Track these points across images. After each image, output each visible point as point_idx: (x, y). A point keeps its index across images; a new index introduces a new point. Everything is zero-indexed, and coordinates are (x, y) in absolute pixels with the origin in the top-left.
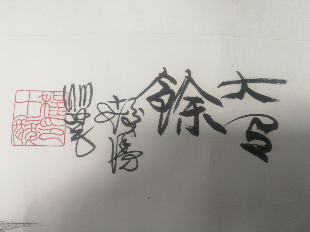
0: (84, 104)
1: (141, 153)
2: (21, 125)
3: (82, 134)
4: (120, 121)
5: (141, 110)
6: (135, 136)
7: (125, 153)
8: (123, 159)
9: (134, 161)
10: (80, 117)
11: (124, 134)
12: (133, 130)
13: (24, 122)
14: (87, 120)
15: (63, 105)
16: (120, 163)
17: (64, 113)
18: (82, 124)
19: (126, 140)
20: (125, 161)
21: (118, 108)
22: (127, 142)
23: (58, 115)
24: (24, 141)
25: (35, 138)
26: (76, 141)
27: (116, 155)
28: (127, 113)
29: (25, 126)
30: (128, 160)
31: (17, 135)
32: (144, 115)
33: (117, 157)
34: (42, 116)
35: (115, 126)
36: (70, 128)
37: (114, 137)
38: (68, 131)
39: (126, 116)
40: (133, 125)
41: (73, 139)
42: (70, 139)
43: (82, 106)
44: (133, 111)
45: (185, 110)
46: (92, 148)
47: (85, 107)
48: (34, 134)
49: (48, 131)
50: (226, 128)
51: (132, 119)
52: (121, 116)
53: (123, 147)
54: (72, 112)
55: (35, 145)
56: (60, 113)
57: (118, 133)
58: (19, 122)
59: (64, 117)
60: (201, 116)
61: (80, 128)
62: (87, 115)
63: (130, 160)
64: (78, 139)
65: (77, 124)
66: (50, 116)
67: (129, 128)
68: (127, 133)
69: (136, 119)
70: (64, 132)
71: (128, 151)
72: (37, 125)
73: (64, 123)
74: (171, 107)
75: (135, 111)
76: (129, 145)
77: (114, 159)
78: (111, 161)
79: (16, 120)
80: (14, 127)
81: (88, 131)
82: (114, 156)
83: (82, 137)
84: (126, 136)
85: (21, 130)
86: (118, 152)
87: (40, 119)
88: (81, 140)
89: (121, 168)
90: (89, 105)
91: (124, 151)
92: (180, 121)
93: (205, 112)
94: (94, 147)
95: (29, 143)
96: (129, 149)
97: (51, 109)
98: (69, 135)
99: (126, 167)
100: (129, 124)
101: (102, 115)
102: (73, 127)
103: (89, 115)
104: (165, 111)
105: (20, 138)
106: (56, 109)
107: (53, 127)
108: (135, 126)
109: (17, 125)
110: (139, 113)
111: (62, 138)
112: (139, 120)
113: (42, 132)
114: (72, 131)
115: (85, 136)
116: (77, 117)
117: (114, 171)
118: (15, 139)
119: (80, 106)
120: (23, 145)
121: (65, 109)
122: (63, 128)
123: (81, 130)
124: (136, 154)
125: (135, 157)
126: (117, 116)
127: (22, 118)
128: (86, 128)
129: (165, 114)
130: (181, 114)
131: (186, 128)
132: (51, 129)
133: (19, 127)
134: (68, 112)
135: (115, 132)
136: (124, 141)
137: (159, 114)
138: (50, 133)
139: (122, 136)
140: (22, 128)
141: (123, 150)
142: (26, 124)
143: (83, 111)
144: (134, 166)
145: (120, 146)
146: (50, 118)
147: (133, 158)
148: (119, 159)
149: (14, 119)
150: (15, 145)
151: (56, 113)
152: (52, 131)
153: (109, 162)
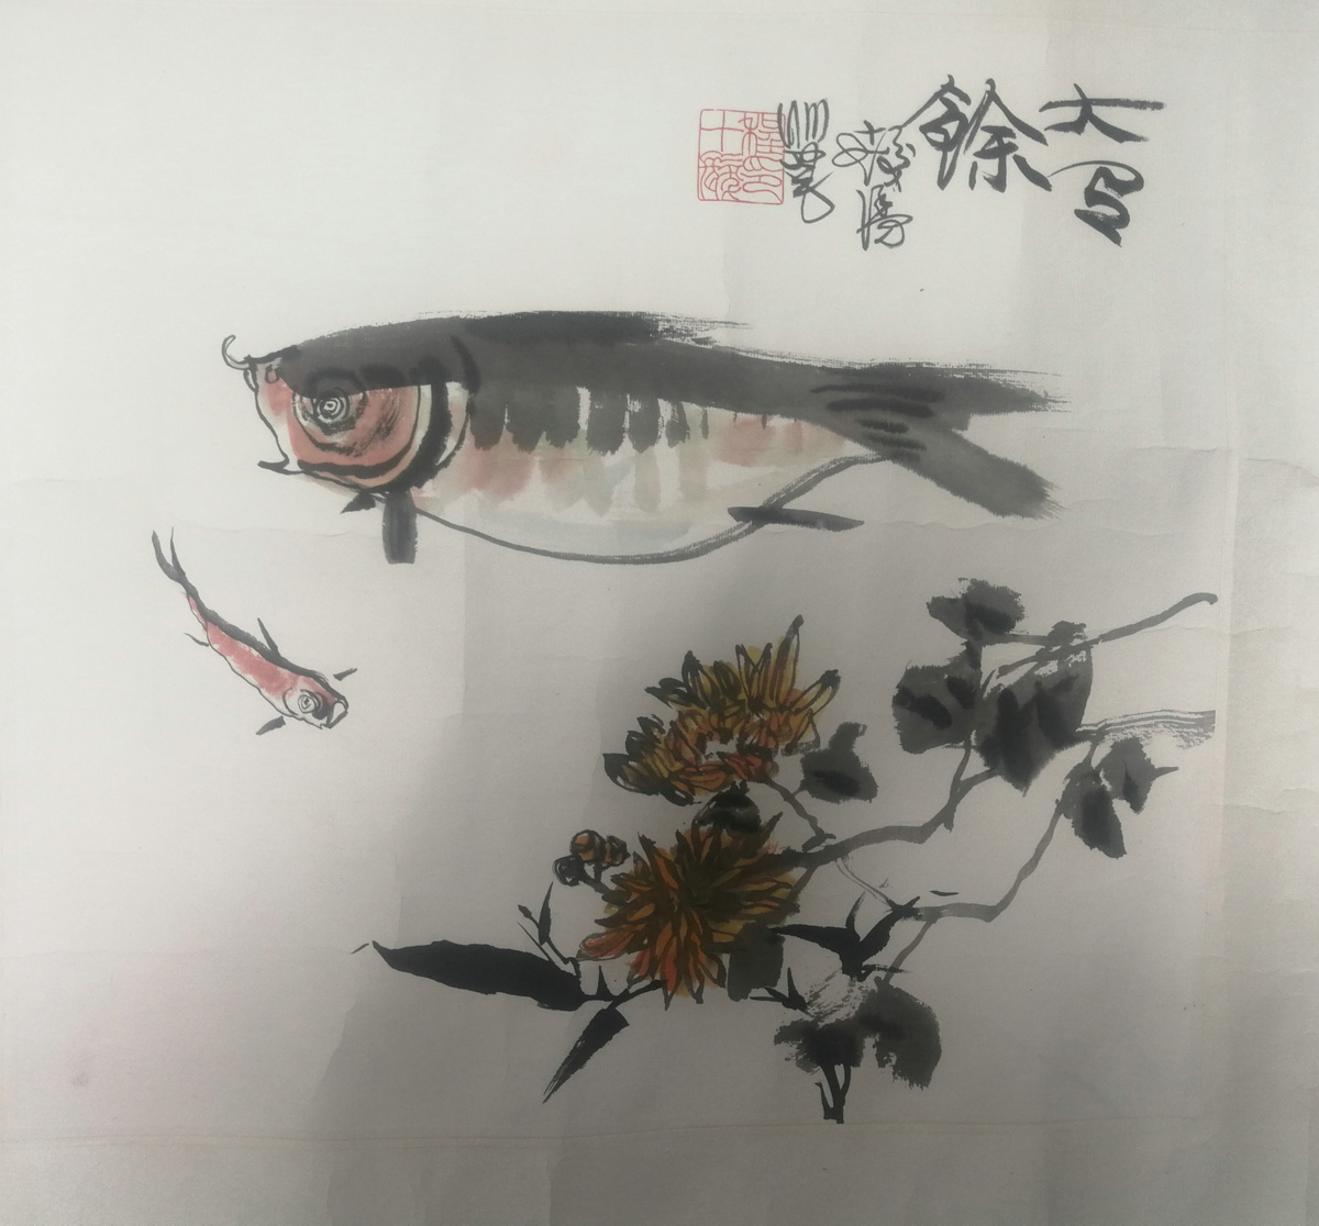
0: (814, 136)
1: (910, 219)
2: (713, 166)
3: (811, 185)
4: (876, 164)
5: (910, 147)
6: (900, 189)
7: (884, 216)
8: (880, 227)
9: (897, 230)
10: (808, 157)
11: (881, 187)
12: (896, 181)
13: (717, 163)
14: (819, 162)
15: (778, 137)
16: (875, 233)
17: (780, 151)
18: (812, 168)
19: (885, 195)
20: (884, 231)
21: (872, 142)
22: (887, 200)
23: (771, 152)
24: (720, 192)
25: (736, 189)
26: (801, 198)
27: (870, 219)
28: (887, 151)
29: (720, 168)
30: (887, 230)
31: (708, 184)
32: (914, 155)
33: (870, 223)
34: (746, 154)
35: (868, 172)
36: (791, 176)
37: (866, 191)
38: (788, 180)
39: (885, 156)
40: (896, 172)
41: (797, 193)
42: (792, 194)
43: (811, 139)
44: (896, 148)
45: (983, 149)
46: (829, 208)
47: (816, 141)
48: (735, 183)
49: (757, 179)
50: (1051, 181)
51: (895, 162)
52: (878, 155)
53: (880, 207)
54: (794, 148)
55: (737, 200)
56: (774, 150)
57: (873, 182)
58: (709, 163)
59: (780, 157)
60: (1009, 159)
61: (808, 175)
62: (819, 154)
63: (891, 228)
64: (804, 194)
65: (803, 169)
66: (758, 154)
67: (890, 177)
68: (887, 185)
69: (901, 161)
70: (782, 182)
71: (889, 214)
72: (738, 167)
73: (781, 167)
74: (961, 142)
75: (901, 149)
76: (890, 204)
77: (865, 226)
78: (861, 230)
79: (703, 158)
80: (702, 171)
81: (822, 181)
82: (866, 221)
83: (812, 190)
84: (886, 190)
85: (714, 175)
86: (872, 215)
87: (743, 158)
88: (810, 195)
89: (877, 241)
90: (822, 137)
91: (883, 215)
92: (974, 167)
93: (1017, 153)
94: (832, 206)
95: (727, 196)
96: (891, 211)
97: (760, 142)
98: (790, 188)
99: (885, 240)
100: (889, 170)
101: (845, 154)
102: (795, 173)
103: (823, 154)
104: (950, 150)
105: (713, 187)
106: (768, 143)
107: (763, 172)
108: (900, 174)
109: (706, 167)
110: (906, 153)
111: (778, 191)
112: (907, 163)
113: (746, 180)
114: (795, 180)
115: (817, 189)
116: (802, 156)
117: (865, 246)
118: (705, 190)
119: (807, 139)
120: (718, 200)
121: (781, 144)
122: (779, 175)
123: (810, 179)
124: (901, 220)
125: (899, 224)
126: (870, 156)
127: (713, 155)
128: (817, 176)
129: (950, 155)
130: (977, 154)
131: (985, 178)
132: (760, 176)
133: (710, 170)
134: (787, 149)
135: (867, 182)
136: (882, 198)
137: (940, 153)
138: (759, 182)
139: (878, 189)
140: (714, 171)
141: (879, 212)
142: (721, 165)
143: (812, 147)
144: (899, 239)
145: (875, 205)
146: (758, 157)
147: (895, 226)
148: (874, 227)
149: (699, 157)
150: (704, 200)
151: (767, 149)
152: (763, 179)
153: (858, 231)
